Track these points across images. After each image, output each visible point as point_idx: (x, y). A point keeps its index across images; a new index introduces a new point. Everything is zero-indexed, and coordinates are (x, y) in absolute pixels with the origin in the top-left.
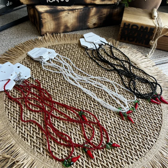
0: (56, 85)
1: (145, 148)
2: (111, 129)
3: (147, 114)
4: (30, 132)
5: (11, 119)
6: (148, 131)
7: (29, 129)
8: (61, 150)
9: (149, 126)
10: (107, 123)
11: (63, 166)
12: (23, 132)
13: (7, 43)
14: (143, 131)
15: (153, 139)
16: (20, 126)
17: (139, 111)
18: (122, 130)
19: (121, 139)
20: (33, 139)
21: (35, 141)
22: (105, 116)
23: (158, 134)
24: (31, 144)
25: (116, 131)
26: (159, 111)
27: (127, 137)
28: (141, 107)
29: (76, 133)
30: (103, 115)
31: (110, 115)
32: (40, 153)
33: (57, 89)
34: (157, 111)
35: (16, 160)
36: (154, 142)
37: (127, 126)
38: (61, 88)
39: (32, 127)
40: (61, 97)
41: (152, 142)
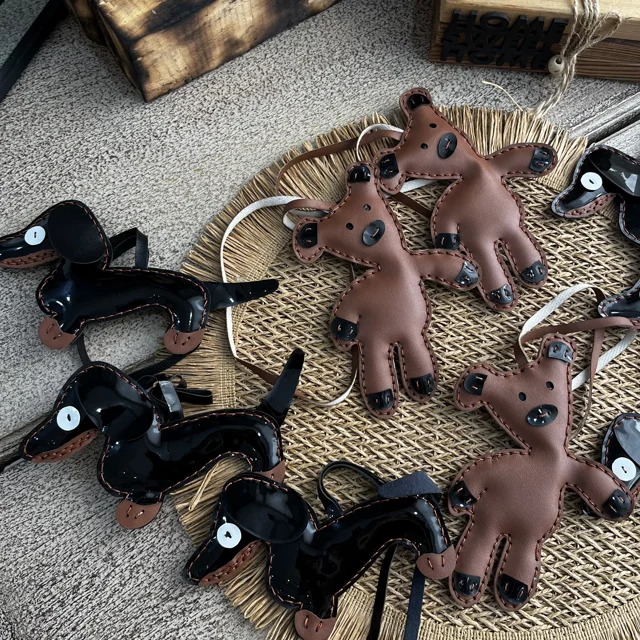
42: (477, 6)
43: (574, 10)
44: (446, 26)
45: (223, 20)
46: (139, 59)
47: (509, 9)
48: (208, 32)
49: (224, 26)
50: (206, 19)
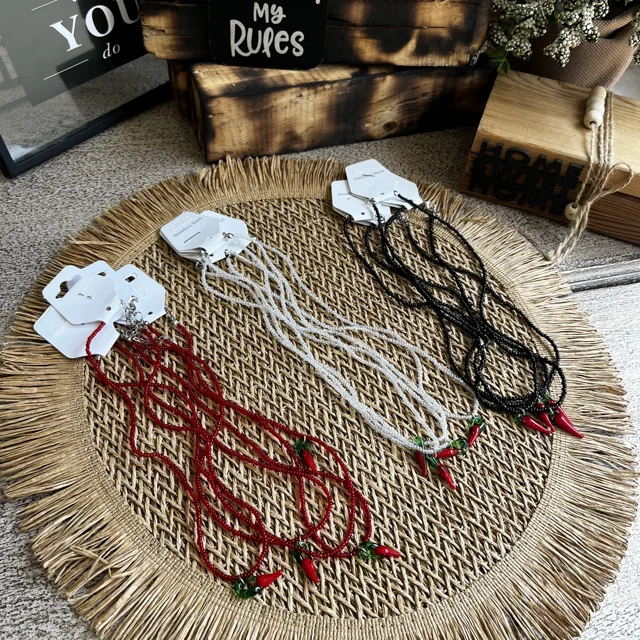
0: (239, 345)
1: (470, 568)
2: (383, 500)
3: (501, 464)
4: (152, 491)
5: (103, 445)
6: (492, 516)
7: (149, 481)
8: (233, 548)
9: (499, 501)
10: (375, 480)
11: (233, 594)
12: (133, 488)
13: (99, 186)
14: (478, 517)
15: (501, 543)
16: (126, 471)
17: (480, 453)
18: (415, 507)
19: (407, 533)
20: (158, 511)
21: (164, 516)
22: (373, 459)
23: (520, 528)
24: (152, 525)
25: (395, 510)
26: (542, 455)
27: (427, 532)
28: (488, 440)
29: (280, 503)
30: (365, 457)
31: (386, 456)
32: (174, 553)
33: (240, 361)
34: (535, 455)
35: (109, 567)
36: (503, 551)
37: (432, 497)
38: (251, 359)
39: (157, 475)
40: (249, 388)
41: (498, 551)
42: (503, 140)
43: (589, 159)
44: (476, 156)
45: (288, 109)
46: (211, 116)
47: (531, 148)
48: (274, 116)
49: (288, 116)
50: (275, 103)
